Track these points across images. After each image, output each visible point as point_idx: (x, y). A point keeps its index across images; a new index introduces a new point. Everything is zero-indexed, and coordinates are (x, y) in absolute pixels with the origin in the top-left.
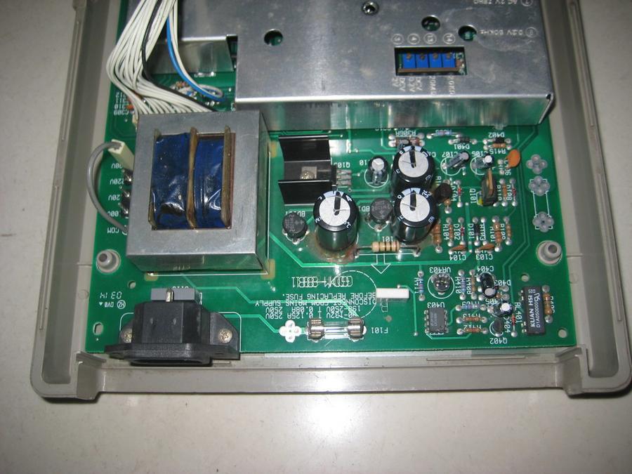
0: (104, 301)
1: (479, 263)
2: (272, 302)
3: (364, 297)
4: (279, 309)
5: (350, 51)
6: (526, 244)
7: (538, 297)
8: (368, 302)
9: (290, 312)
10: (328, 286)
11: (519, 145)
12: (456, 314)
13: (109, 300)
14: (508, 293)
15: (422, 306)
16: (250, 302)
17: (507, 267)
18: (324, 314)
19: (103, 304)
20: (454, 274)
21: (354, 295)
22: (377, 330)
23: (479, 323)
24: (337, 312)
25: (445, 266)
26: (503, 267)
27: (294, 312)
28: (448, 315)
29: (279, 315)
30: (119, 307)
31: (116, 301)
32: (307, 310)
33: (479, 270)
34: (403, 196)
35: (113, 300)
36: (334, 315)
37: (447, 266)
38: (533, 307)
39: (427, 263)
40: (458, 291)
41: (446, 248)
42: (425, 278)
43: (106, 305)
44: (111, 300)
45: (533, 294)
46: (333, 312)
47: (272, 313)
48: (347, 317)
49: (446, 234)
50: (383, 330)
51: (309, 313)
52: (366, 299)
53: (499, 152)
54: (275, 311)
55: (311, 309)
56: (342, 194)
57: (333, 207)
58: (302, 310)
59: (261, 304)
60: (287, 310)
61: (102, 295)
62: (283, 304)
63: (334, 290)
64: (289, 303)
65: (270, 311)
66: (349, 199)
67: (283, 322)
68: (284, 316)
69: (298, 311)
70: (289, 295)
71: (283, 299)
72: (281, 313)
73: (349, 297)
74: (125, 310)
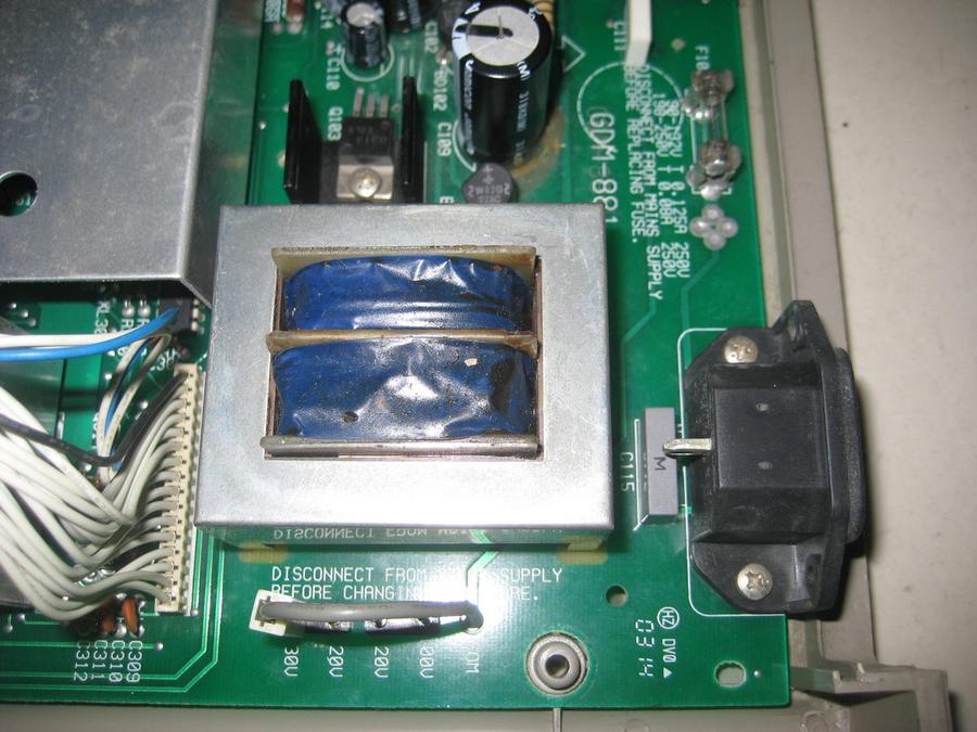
0: (659, 665)
2: (654, 264)
3: (634, 85)
4: (666, 250)
5: (85, 26)
8: (643, 79)
9: (672, 227)
10: (612, 153)
13: (657, 652)
16: (653, 311)
19: (669, 666)
21: (631, 105)
22: (703, 66)
24: (668, 136)
27: (673, 220)
29: (680, 250)
30: (675, 625)
31: (659, 633)
32: (667, 194)
35: (659, 642)
36: (675, 142)
43: (670, 657)
44: (659, 646)
46: (670, 144)
47: (676, 264)
48: (678, 118)
50: (703, 54)
51: (671, 191)
52: (638, 83)
54: (671, 257)
55: (665, 186)
56: (460, 22)
57: (492, 41)
58: (667, 203)
59: (656, 288)
60: (668, 234)
61: (645, 673)
62: (656, 241)
63: (621, 141)
64: (654, 231)
65: (671, 268)
66: (475, 7)
67: (696, 242)
68: (681, 239)
69: (670, 212)
70: (636, 229)
71: (644, 241)
72: (676, 245)
73: (636, 114)
74: (682, 606)
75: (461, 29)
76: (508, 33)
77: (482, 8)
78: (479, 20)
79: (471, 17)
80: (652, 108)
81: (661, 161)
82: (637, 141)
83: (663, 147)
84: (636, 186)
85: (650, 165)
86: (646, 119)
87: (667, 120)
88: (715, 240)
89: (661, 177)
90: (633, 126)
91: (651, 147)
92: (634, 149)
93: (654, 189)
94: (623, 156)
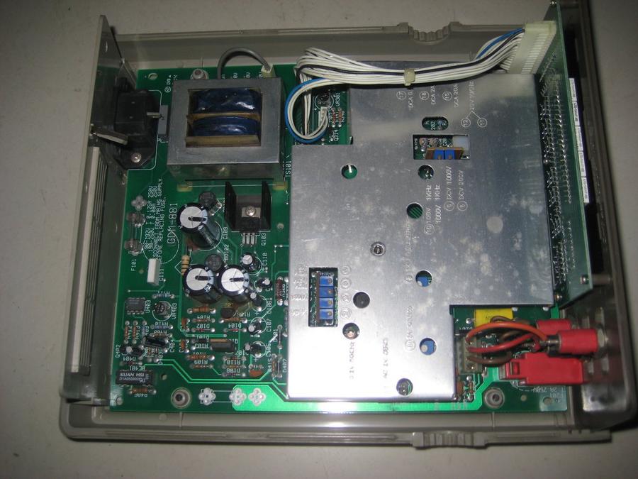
0: (172, 78)
1: (177, 341)
2: (160, 190)
4: (155, 195)
6: (190, 380)
7: (142, 381)
9: (152, 203)
10: (169, 229)
11: (275, 384)
12: (140, 322)
14: (153, 362)
15: (149, 297)
16: (162, 175)
17: (172, 362)
18: (149, 226)
19: (169, 78)
20: (171, 321)
21: (161, 247)
22: (134, 263)
23: (132, 338)
24: (149, 235)
25: (177, 315)
26: (174, 360)
27: (152, 205)
28: (140, 315)
32: (152, 214)
33: (172, 341)
34: (207, 271)
35: (171, 83)
36: (147, 233)
37: (177, 317)
38: (135, 376)
39: (180, 301)
40: (157, 323)
41: (191, 317)
42: (169, 299)
43: (169, 80)
45: (144, 377)
46: (149, 232)
47: (153, 190)
48: (146, 242)
49: (202, 317)
53: (269, 367)
54: (154, 192)
55: (153, 217)
56: (205, 222)
57: (195, 216)
58: (153, 211)
59: (160, 182)
60: (154, 200)
61: (176, 76)
62: (158, 198)
63: (166, 233)
64: (159, 201)
65: (155, 189)
66: (200, 228)
67: (146, 198)
68: (150, 199)
69: (153, 208)
70: (164, 201)
71: (162, 198)
72: (152, 196)
73: (159, 243)
74: (164, 92)
75: (204, 219)
76: (190, 219)
77: (197, 227)
78: (198, 223)
79: (202, 224)
80: (154, 246)
81: (153, 226)
82: (160, 234)
83: (152, 232)
84: (163, 217)
85: (157, 224)
86: (156, 241)
87: (149, 242)
88: (139, 198)
89: (153, 220)
90: (160, 239)
91: (155, 231)
92: (161, 230)
93: (157, 216)
94: (166, 228)
